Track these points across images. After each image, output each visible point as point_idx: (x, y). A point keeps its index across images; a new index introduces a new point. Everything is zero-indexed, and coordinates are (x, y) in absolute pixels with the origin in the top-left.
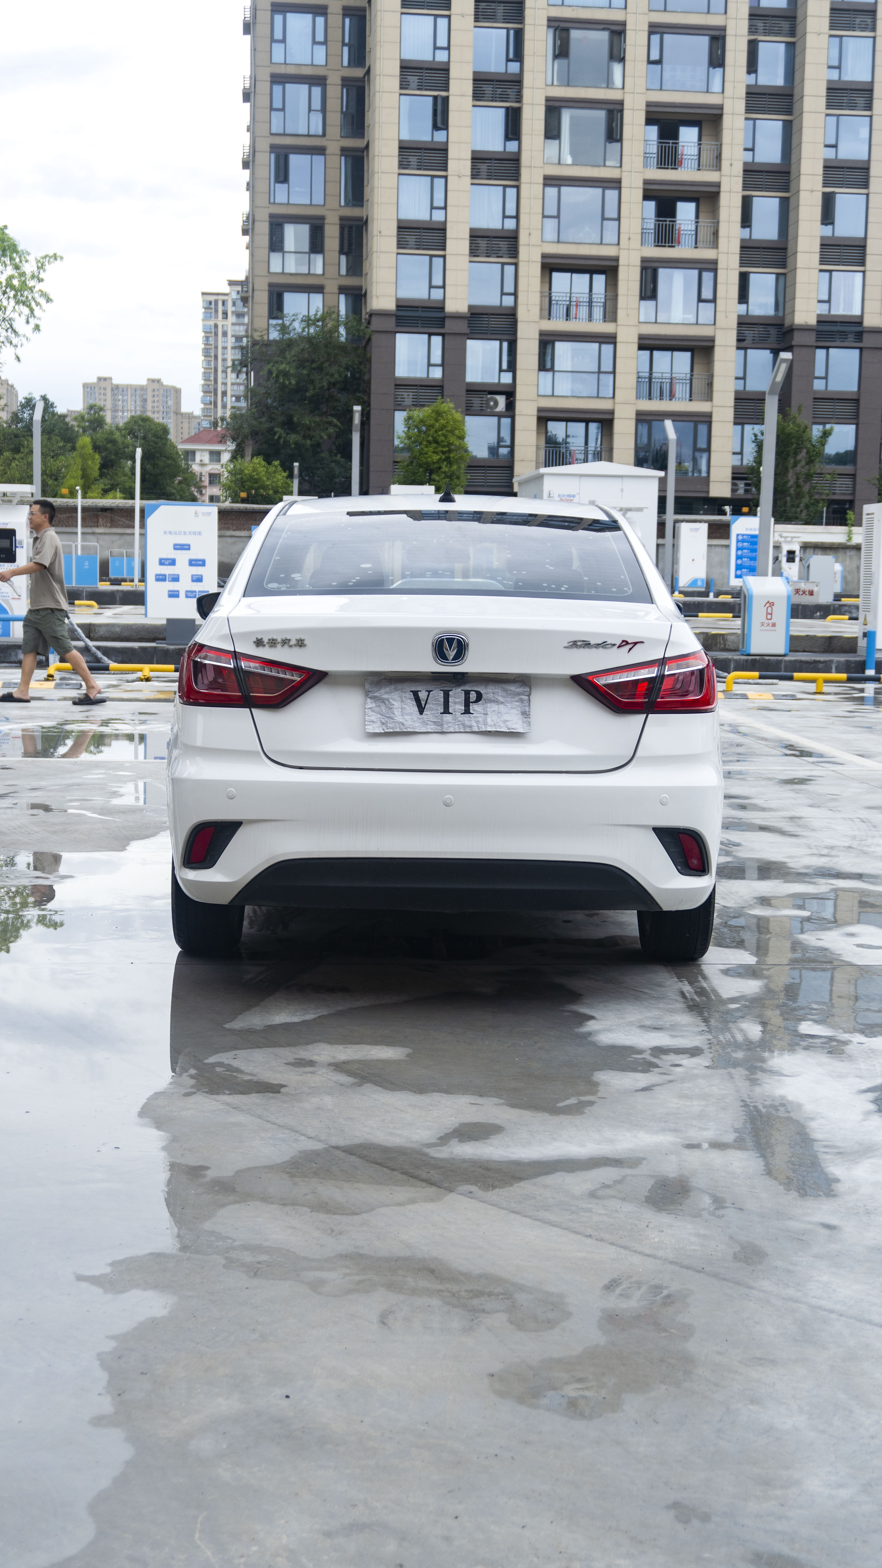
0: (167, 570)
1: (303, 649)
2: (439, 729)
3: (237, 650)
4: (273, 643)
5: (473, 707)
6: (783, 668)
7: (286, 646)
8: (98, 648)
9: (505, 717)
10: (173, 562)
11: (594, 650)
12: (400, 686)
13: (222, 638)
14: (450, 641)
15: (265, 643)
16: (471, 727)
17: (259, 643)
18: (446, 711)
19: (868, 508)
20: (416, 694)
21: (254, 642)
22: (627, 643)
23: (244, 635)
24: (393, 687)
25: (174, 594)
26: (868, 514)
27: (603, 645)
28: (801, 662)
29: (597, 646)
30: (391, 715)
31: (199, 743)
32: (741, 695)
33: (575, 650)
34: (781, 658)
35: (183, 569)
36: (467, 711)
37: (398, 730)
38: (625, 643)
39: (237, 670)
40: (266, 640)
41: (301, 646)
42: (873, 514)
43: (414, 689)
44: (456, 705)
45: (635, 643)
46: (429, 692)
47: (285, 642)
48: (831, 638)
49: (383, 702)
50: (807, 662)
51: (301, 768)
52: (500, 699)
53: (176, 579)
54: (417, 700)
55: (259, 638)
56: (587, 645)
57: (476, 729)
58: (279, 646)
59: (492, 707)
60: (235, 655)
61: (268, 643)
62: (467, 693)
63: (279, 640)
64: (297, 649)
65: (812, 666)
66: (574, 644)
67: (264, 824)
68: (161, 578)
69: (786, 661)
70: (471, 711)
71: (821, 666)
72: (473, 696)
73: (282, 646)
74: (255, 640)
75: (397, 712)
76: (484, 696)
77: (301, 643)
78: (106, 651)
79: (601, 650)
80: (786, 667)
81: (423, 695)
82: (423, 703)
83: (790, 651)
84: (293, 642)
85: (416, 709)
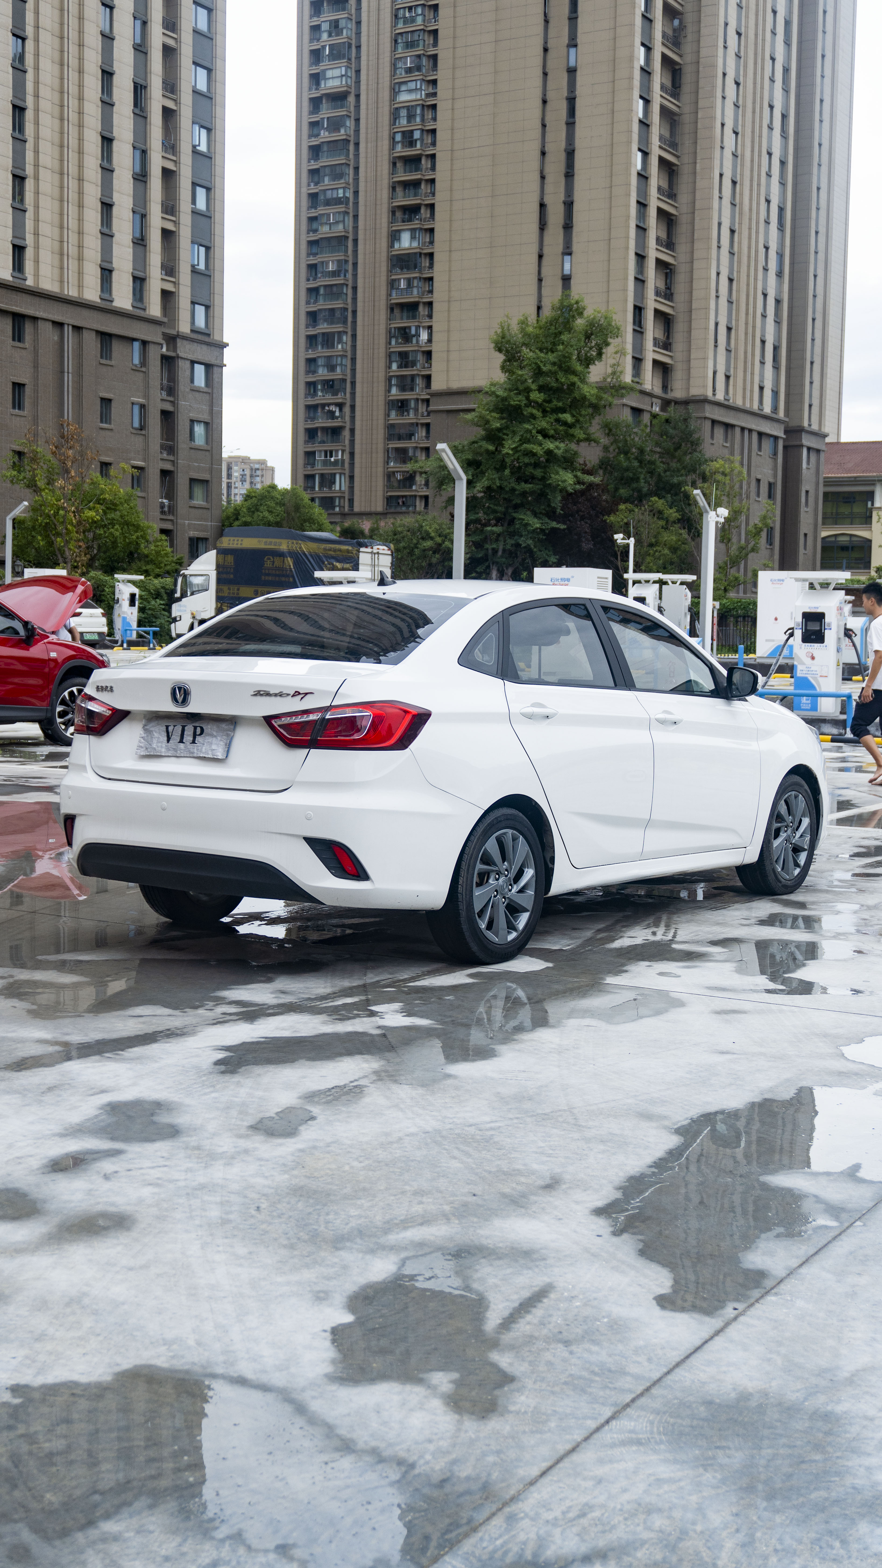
1: (113, 693)
2: (174, 754)
5: (197, 739)
9: (214, 747)
11: (273, 698)
12: (157, 722)
14: (180, 689)
16: (193, 753)
18: (181, 741)
20: (167, 727)
22: (299, 694)
24: (154, 722)
27: (280, 695)
29: (276, 695)
30: (152, 742)
33: (259, 698)
36: (194, 742)
37: (153, 753)
38: (297, 693)
43: (164, 724)
44: (188, 738)
45: (306, 694)
46: (172, 726)
49: (150, 733)
52: (215, 733)
54: (167, 733)
56: (268, 694)
57: (195, 755)
59: (209, 739)
62: (195, 728)
64: (110, 693)
66: (258, 694)
70: (196, 742)
72: (198, 730)
75: (155, 741)
76: (205, 732)
79: (278, 698)
81: (170, 729)
82: (170, 734)
85: (166, 739)
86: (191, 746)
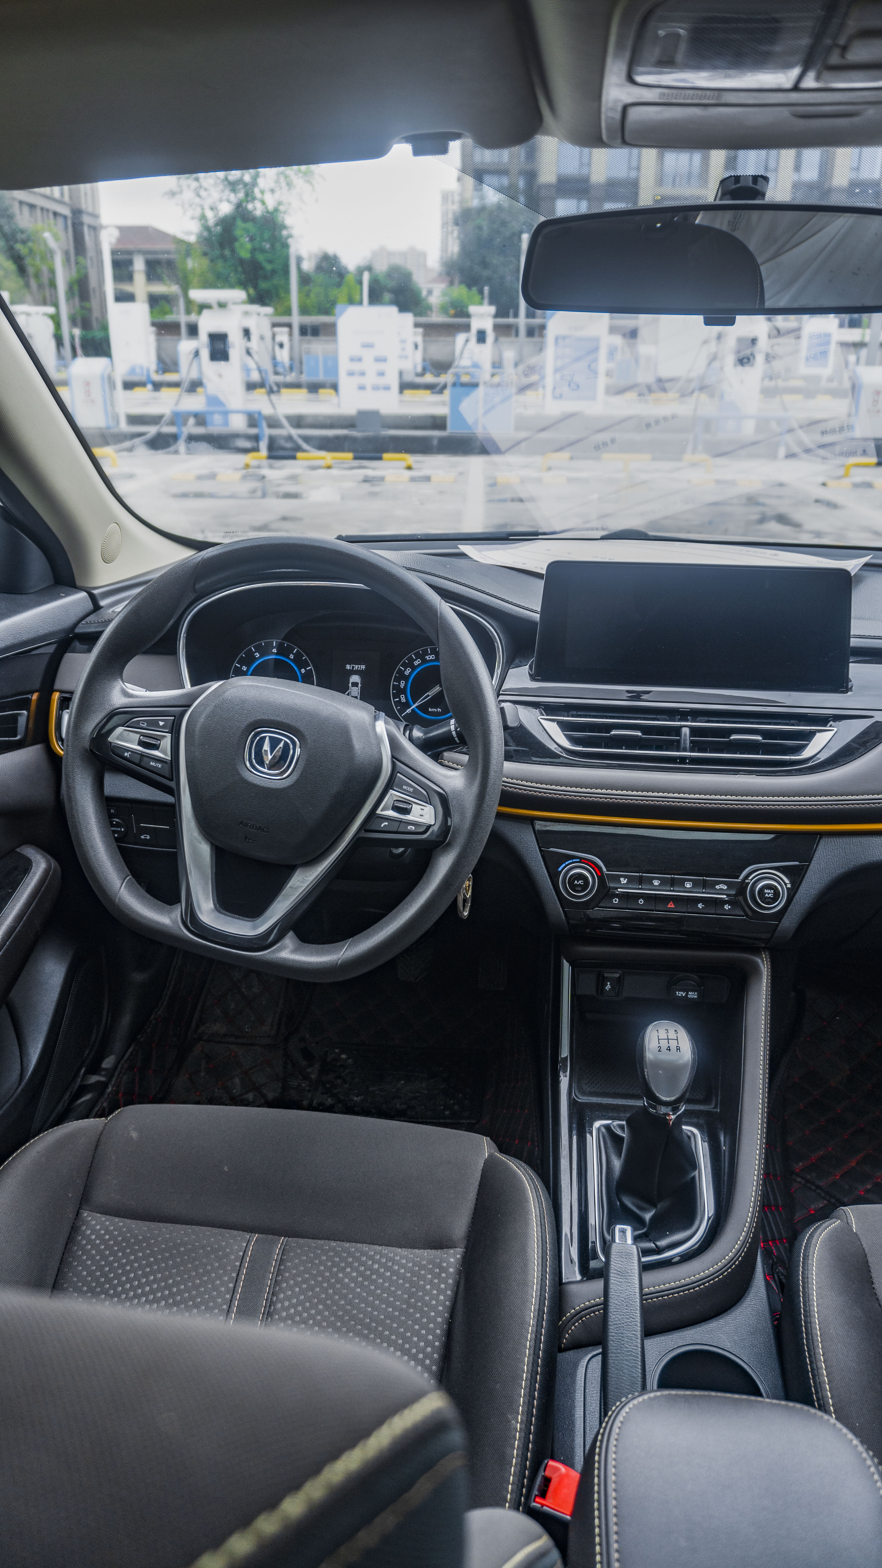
0: (356, 367)
8: (301, 436)
10: (360, 360)
25: (362, 388)
35: (369, 365)
53: (363, 374)
68: (351, 374)
78: (306, 439)
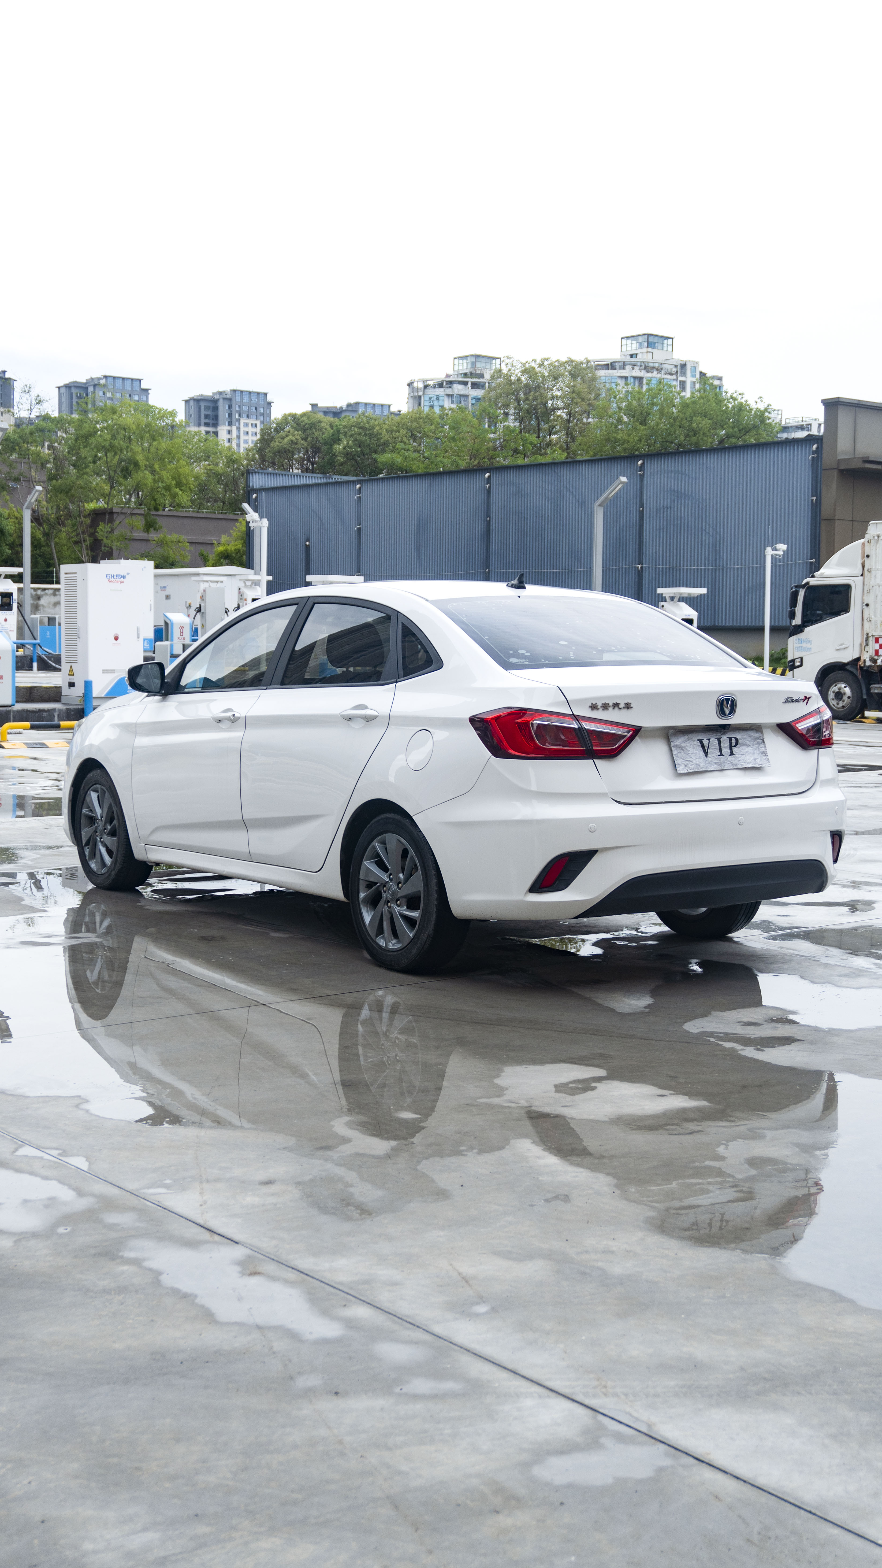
1: (630, 711)
2: (719, 768)
3: (575, 713)
4: (605, 707)
5: (734, 749)
6: (12, 718)
7: (616, 708)
9: (755, 757)
11: (794, 704)
12: (690, 736)
13: (559, 704)
14: (727, 700)
15: (599, 707)
16: (736, 765)
17: (594, 707)
18: (720, 754)
19: (64, 568)
20: (701, 741)
21: (590, 707)
23: (580, 702)
24: (686, 737)
26: (66, 574)
27: (798, 700)
28: (27, 711)
29: (796, 701)
30: (690, 759)
31: (534, 788)
32: (40, 744)
33: (787, 704)
34: (10, 708)
36: (732, 754)
37: (696, 770)
38: (805, 697)
39: (581, 729)
40: (599, 705)
41: (628, 708)
42: (76, 573)
43: (700, 738)
44: (726, 751)
46: (709, 739)
47: (616, 705)
48: (31, 688)
49: (682, 749)
50: (33, 712)
51: (630, 804)
52: (749, 743)
54: (703, 746)
55: (594, 703)
56: (792, 700)
57: (740, 766)
58: (611, 709)
59: (745, 749)
60: (576, 718)
61: (601, 707)
62: (730, 739)
63: (611, 704)
64: (625, 711)
65: (37, 715)
66: (787, 700)
67: (615, 851)
69: (14, 712)
70: (734, 753)
71: (45, 714)
72: (734, 741)
73: (614, 709)
74: (590, 705)
75: (692, 756)
76: (740, 741)
77: (628, 706)
79: (797, 704)
80: (14, 717)
81: (705, 742)
82: (706, 748)
83: (17, 702)
84: (622, 706)
85: (702, 753)
86: (730, 758)
